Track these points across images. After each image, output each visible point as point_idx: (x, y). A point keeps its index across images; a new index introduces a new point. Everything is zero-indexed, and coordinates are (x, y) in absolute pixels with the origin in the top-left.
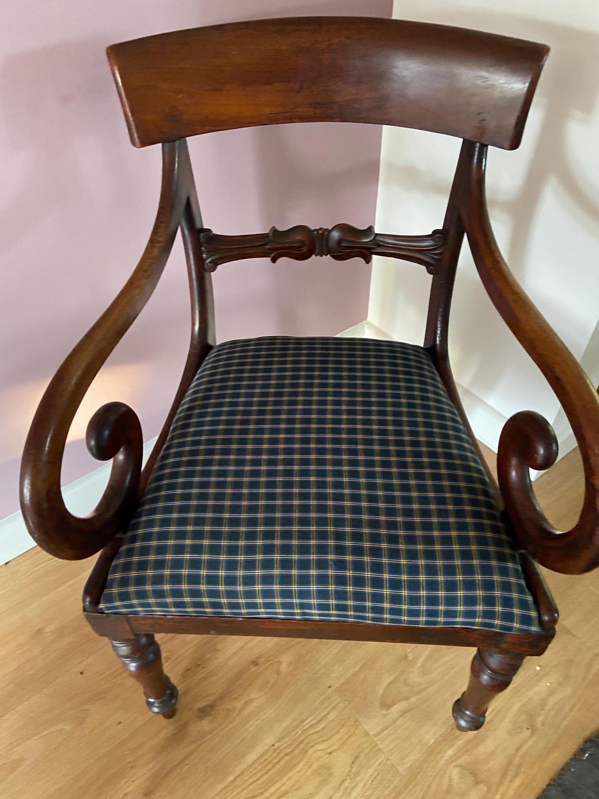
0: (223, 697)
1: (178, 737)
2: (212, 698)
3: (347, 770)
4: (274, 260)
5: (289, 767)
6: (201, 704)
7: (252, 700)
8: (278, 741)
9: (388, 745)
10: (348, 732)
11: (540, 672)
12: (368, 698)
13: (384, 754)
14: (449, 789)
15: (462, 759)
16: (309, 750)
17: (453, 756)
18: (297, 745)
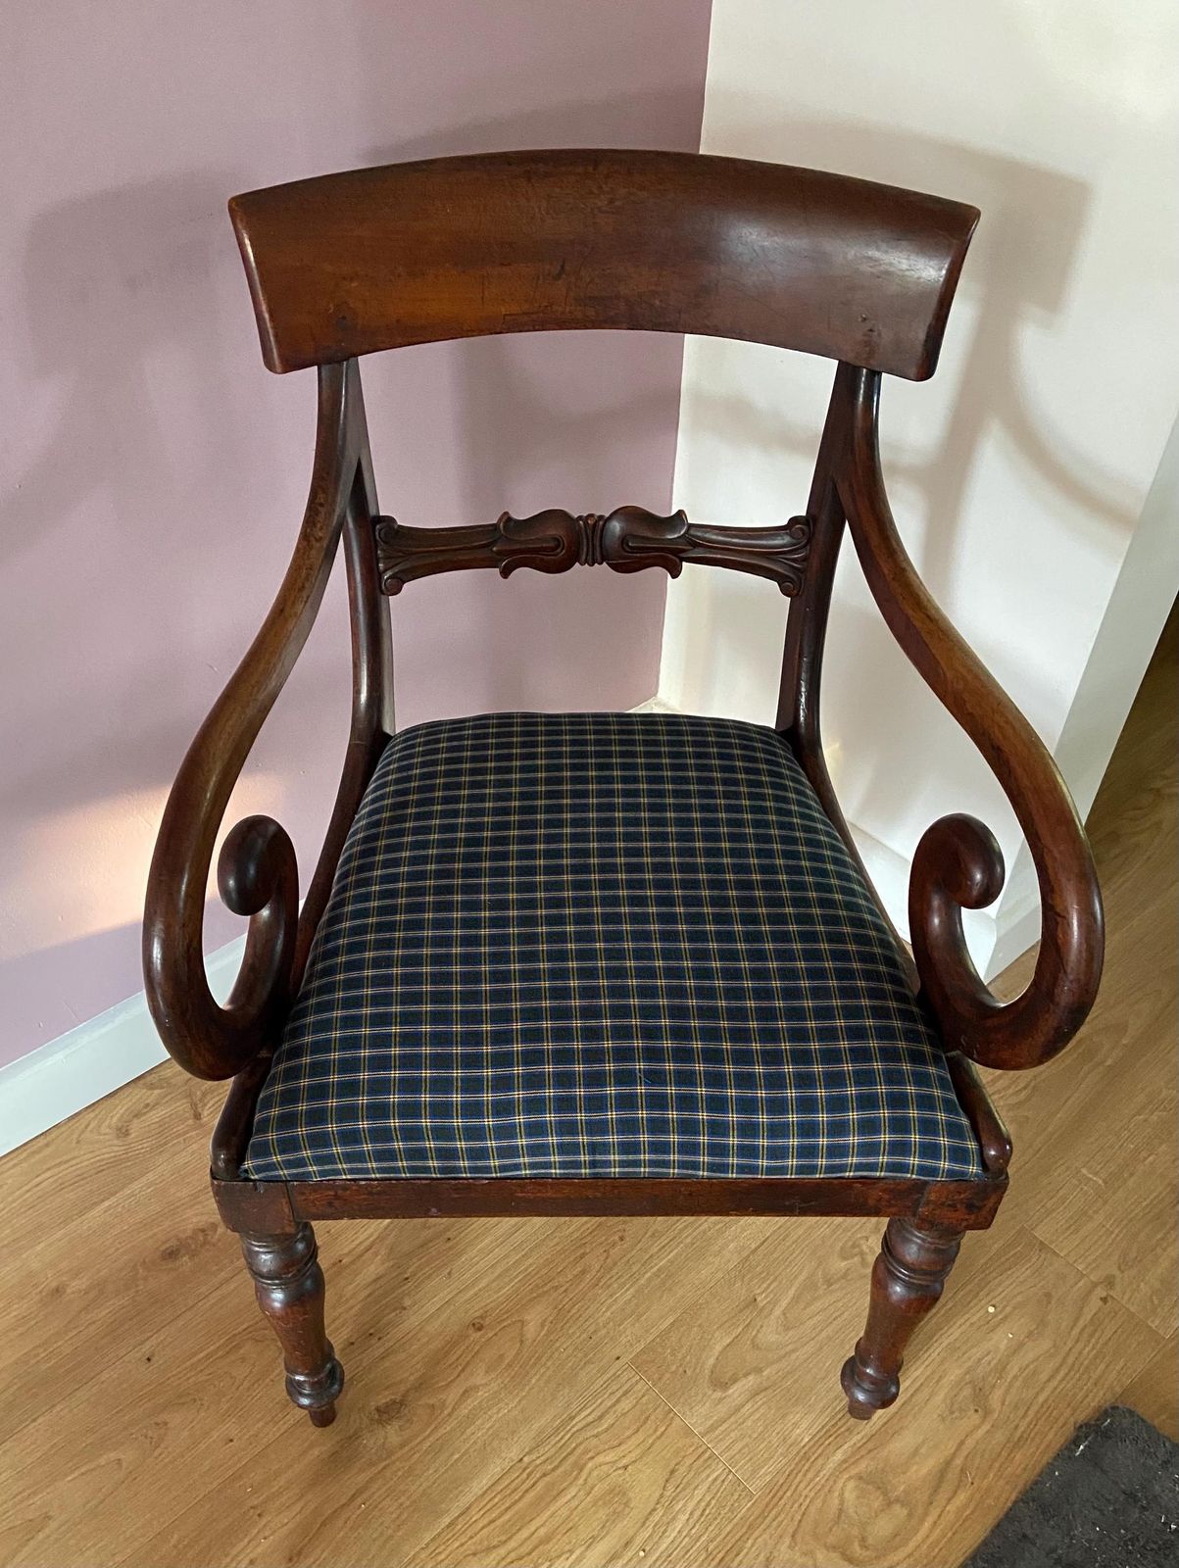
0: (421, 1386)
1: (338, 1462)
2: (403, 1388)
3: (657, 1494)
4: (505, 573)
5: (554, 1494)
6: (383, 1399)
7: (476, 1388)
8: (528, 1453)
9: (728, 1448)
10: (656, 1431)
11: (995, 1315)
12: (689, 1373)
13: (721, 1464)
14: (839, 1516)
15: (862, 1466)
16: (585, 1464)
17: (845, 1461)
18: (565, 1458)
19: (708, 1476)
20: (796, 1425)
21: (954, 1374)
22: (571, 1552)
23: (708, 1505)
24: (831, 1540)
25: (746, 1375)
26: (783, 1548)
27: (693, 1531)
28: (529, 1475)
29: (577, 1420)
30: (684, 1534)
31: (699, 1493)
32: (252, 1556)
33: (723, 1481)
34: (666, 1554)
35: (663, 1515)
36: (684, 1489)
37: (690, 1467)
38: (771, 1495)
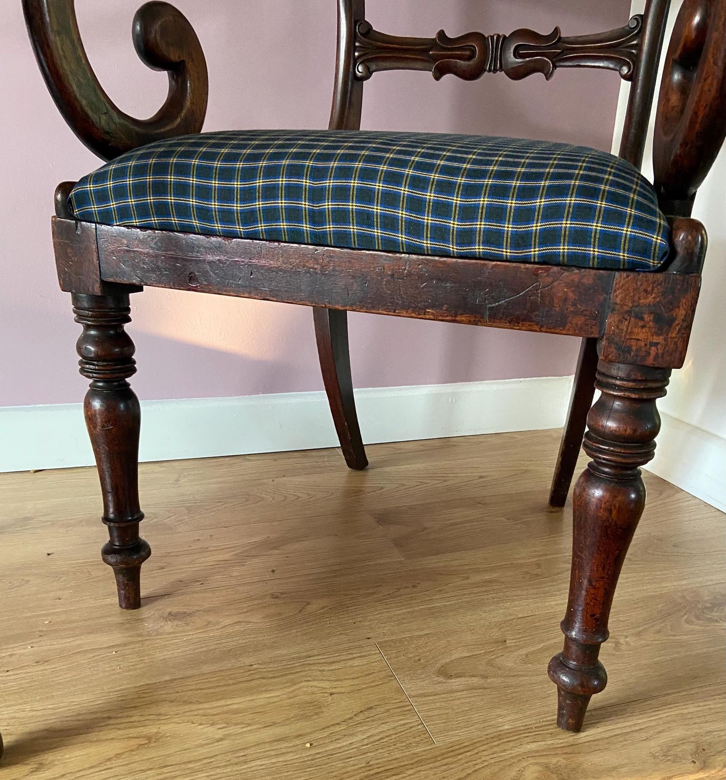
0: (211, 611)
2: (197, 608)
3: (347, 716)
6: (177, 609)
10: (374, 681)
12: (422, 661)
13: (417, 717)
18: (286, 674)
19: (400, 720)
20: (501, 716)
21: (680, 732)
22: (248, 725)
25: (471, 676)
27: (363, 747)
28: (250, 675)
29: (311, 658)
30: (354, 746)
31: (385, 727)
33: (412, 727)
34: (329, 753)
35: (344, 729)
36: (373, 721)
37: (388, 711)
38: (451, 749)
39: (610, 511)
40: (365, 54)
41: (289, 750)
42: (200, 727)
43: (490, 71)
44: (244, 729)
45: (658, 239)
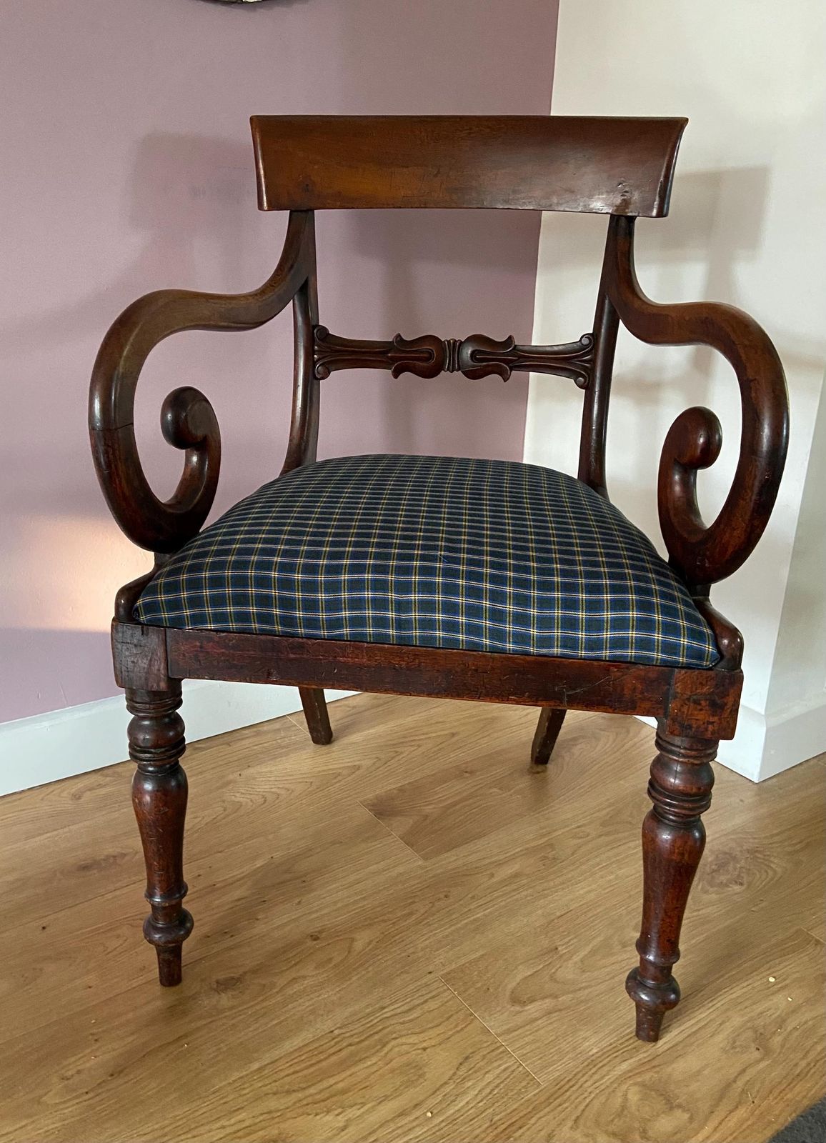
0: (255, 971)
1: (174, 1012)
2: (241, 971)
3: (451, 1072)
6: (222, 976)
7: (304, 977)
8: (340, 1028)
9: (522, 1047)
10: (456, 1026)
11: (775, 984)
12: (491, 990)
13: (513, 1058)
14: (623, 1110)
15: (647, 1076)
16: (387, 1043)
17: (630, 1071)
18: (372, 1035)
19: (500, 1066)
20: (585, 1039)
21: (737, 1020)
22: (363, 1104)
23: (497, 1086)
24: (612, 1128)
25: (543, 998)
26: (566, 1128)
27: (480, 1104)
28: (336, 1043)
29: (386, 1010)
30: (472, 1105)
31: (489, 1077)
32: (79, 1068)
33: (513, 1071)
34: (452, 1118)
35: (454, 1088)
36: (475, 1072)
37: (484, 1057)
38: (558, 1087)
39: (683, 854)
40: (323, 358)
41: (414, 1124)
42: (318, 1117)
43: (448, 370)
44: (362, 1110)
45: (709, 648)
